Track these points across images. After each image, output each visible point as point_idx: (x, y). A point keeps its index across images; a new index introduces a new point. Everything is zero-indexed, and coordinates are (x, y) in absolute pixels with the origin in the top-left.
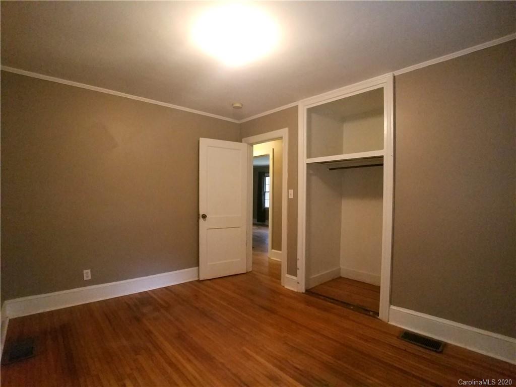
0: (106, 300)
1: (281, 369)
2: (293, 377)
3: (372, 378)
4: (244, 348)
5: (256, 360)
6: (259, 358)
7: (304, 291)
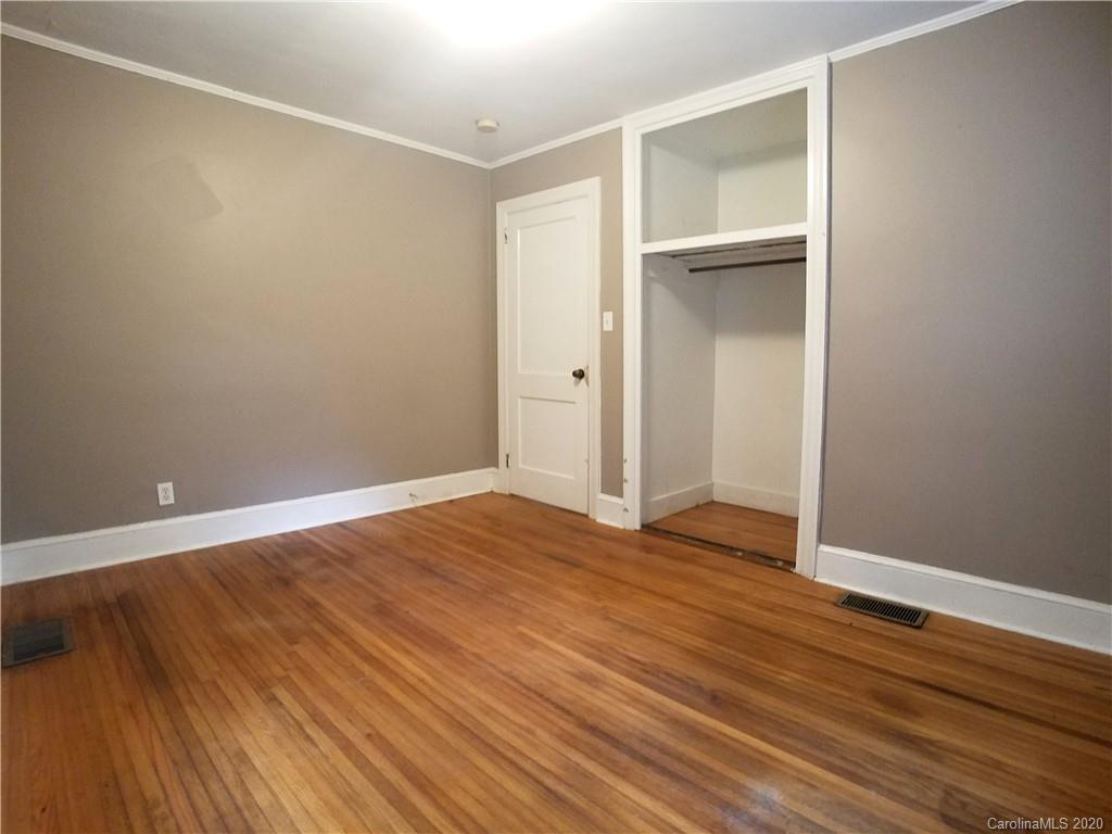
0: (214, 548)
1: (603, 662)
2: (628, 675)
3: (786, 672)
4: (521, 628)
5: (547, 647)
6: (552, 644)
7: (638, 527)
